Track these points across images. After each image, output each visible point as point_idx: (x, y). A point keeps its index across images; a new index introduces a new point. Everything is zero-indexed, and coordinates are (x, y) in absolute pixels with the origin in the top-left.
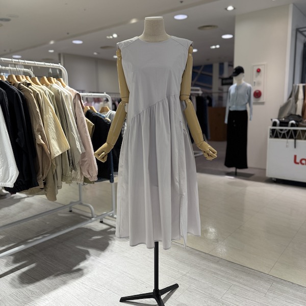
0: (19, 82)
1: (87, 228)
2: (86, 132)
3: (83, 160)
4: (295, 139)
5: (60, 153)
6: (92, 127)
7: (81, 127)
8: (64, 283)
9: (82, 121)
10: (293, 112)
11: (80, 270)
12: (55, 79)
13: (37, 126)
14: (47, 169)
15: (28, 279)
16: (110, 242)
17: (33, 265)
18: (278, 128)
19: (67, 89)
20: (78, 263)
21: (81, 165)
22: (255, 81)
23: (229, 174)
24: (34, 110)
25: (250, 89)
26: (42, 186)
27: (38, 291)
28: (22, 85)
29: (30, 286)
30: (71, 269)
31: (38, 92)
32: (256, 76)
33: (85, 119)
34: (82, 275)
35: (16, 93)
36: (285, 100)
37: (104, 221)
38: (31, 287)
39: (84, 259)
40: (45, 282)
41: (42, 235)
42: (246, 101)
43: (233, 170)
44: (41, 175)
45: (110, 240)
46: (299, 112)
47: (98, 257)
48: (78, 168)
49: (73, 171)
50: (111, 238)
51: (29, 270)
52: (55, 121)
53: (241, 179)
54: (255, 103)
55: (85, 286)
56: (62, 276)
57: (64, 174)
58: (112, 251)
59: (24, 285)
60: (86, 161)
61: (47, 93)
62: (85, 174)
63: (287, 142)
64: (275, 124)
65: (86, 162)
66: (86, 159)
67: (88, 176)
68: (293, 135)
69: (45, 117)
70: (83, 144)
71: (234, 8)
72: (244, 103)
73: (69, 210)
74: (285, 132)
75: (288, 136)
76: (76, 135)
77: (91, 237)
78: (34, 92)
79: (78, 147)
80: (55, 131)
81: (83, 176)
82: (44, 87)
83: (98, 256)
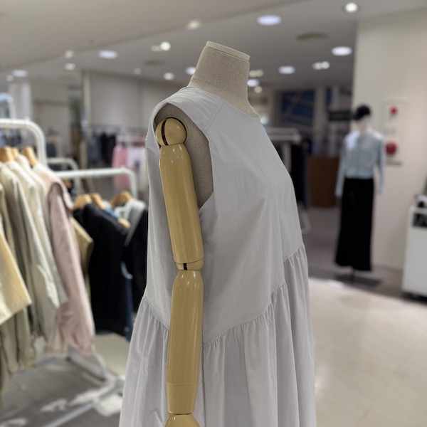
3: (65, 314)
7: (61, 250)
19: (38, 173)
32: (390, 120)
42: (374, 162)
43: (347, 270)
57: (21, 350)
60: (70, 317)
64: (421, 205)
72: (369, 165)
81: (66, 346)
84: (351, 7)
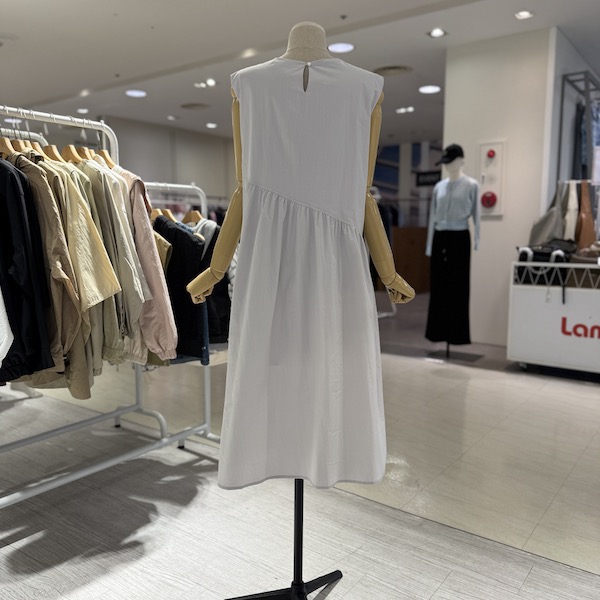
0: (18, 153)
1: (151, 461)
2: (154, 259)
3: (148, 315)
4: (564, 287)
5: (101, 299)
6: (166, 249)
7: (144, 247)
8: (105, 571)
9: (147, 236)
10: (558, 235)
11: (136, 544)
12: (92, 151)
13: (55, 242)
14: (73, 332)
15: (26, 563)
16: (199, 488)
17: (38, 535)
18: (529, 264)
19: (117, 172)
20: (133, 530)
21: (143, 328)
22: (484, 174)
23: (433, 355)
24: (48, 211)
25: (475, 189)
26: (61, 367)
27: (47, 588)
28: (24, 158)
29: (32, 578)
30: (120, 541)
31: (57, 174)
32: (487, 166)
33: (153, 233)
34: (142, 554)
35: (12, 175)
36: (543, 212)
37: (187, 445)
38: (34, 580)
39: (146, 521)
40: (64, 569)
41: (58, 473)
42: (468, 212)
43: (441, 346)
44: (59, 345)
45: (200, 483)
46: (570, 234)
47: (176, 517)
48: (137, 333)
49: (126, 338)
50: (201, 480)
51: (29, 546)
52: (90, 234)
53: (458, 364)
54: (485, 218)
55: (149, 577)
56: (99, 556)
57: (107, 344)
58: (203, 505)
59: (19, 577)
60: (153, 319)
61: (76, 176)
62: (152, 345)
63: (548, 292)
64: (523, 257)
65: (154, 322)
66: (153, 314)
67: (157, 350)
68: (560, 279)
69: (70, 224)
70: (148, 283)
71: (445, 33)
72: (464, 216)
73: (114, 424)
74: (544, 272)
75: (549, 280)
76: (133, 265)
77: (159, 478)
78: (50, 174)
79: (137, 288)
80: (90, 254)
81: (146, 350)
82: (70, 165)
83: (176, 515)
84: (437, 32)
